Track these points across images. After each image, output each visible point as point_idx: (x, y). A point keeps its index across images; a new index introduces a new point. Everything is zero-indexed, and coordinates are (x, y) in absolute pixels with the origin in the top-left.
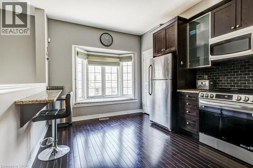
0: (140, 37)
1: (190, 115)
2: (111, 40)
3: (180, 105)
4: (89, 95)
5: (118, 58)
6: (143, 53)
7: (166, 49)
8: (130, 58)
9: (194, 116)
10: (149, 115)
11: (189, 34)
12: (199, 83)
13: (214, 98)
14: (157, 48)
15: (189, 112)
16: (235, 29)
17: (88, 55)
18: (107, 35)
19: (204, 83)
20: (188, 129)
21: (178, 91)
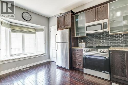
0: (48, 19)
1: (78, 60)
2: (30, 17)
3: (73, 55)
4: (12, 54)
5: (35, 29)
6: (50, 27)
7: (65, 26)
8: (42, 30)
9: (81, 60)
10: (56, 62)
11: (76, 20)
12: (80, 44)
13: (90, 51)
14: (59, 25)
15: (78, 59)
16: (96, 20)
17: (11, 25)
18: (27, 14)
19: (83, 44)
20: (78, 67)
21: (72, 48)
